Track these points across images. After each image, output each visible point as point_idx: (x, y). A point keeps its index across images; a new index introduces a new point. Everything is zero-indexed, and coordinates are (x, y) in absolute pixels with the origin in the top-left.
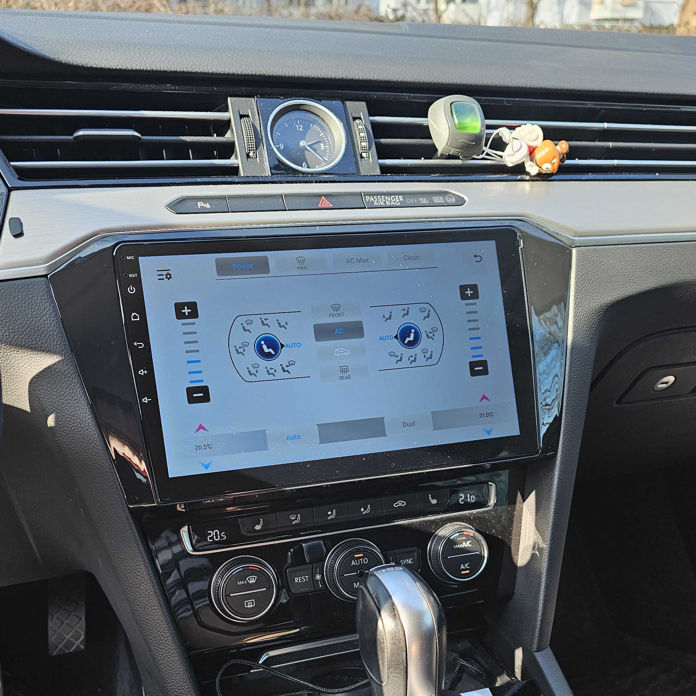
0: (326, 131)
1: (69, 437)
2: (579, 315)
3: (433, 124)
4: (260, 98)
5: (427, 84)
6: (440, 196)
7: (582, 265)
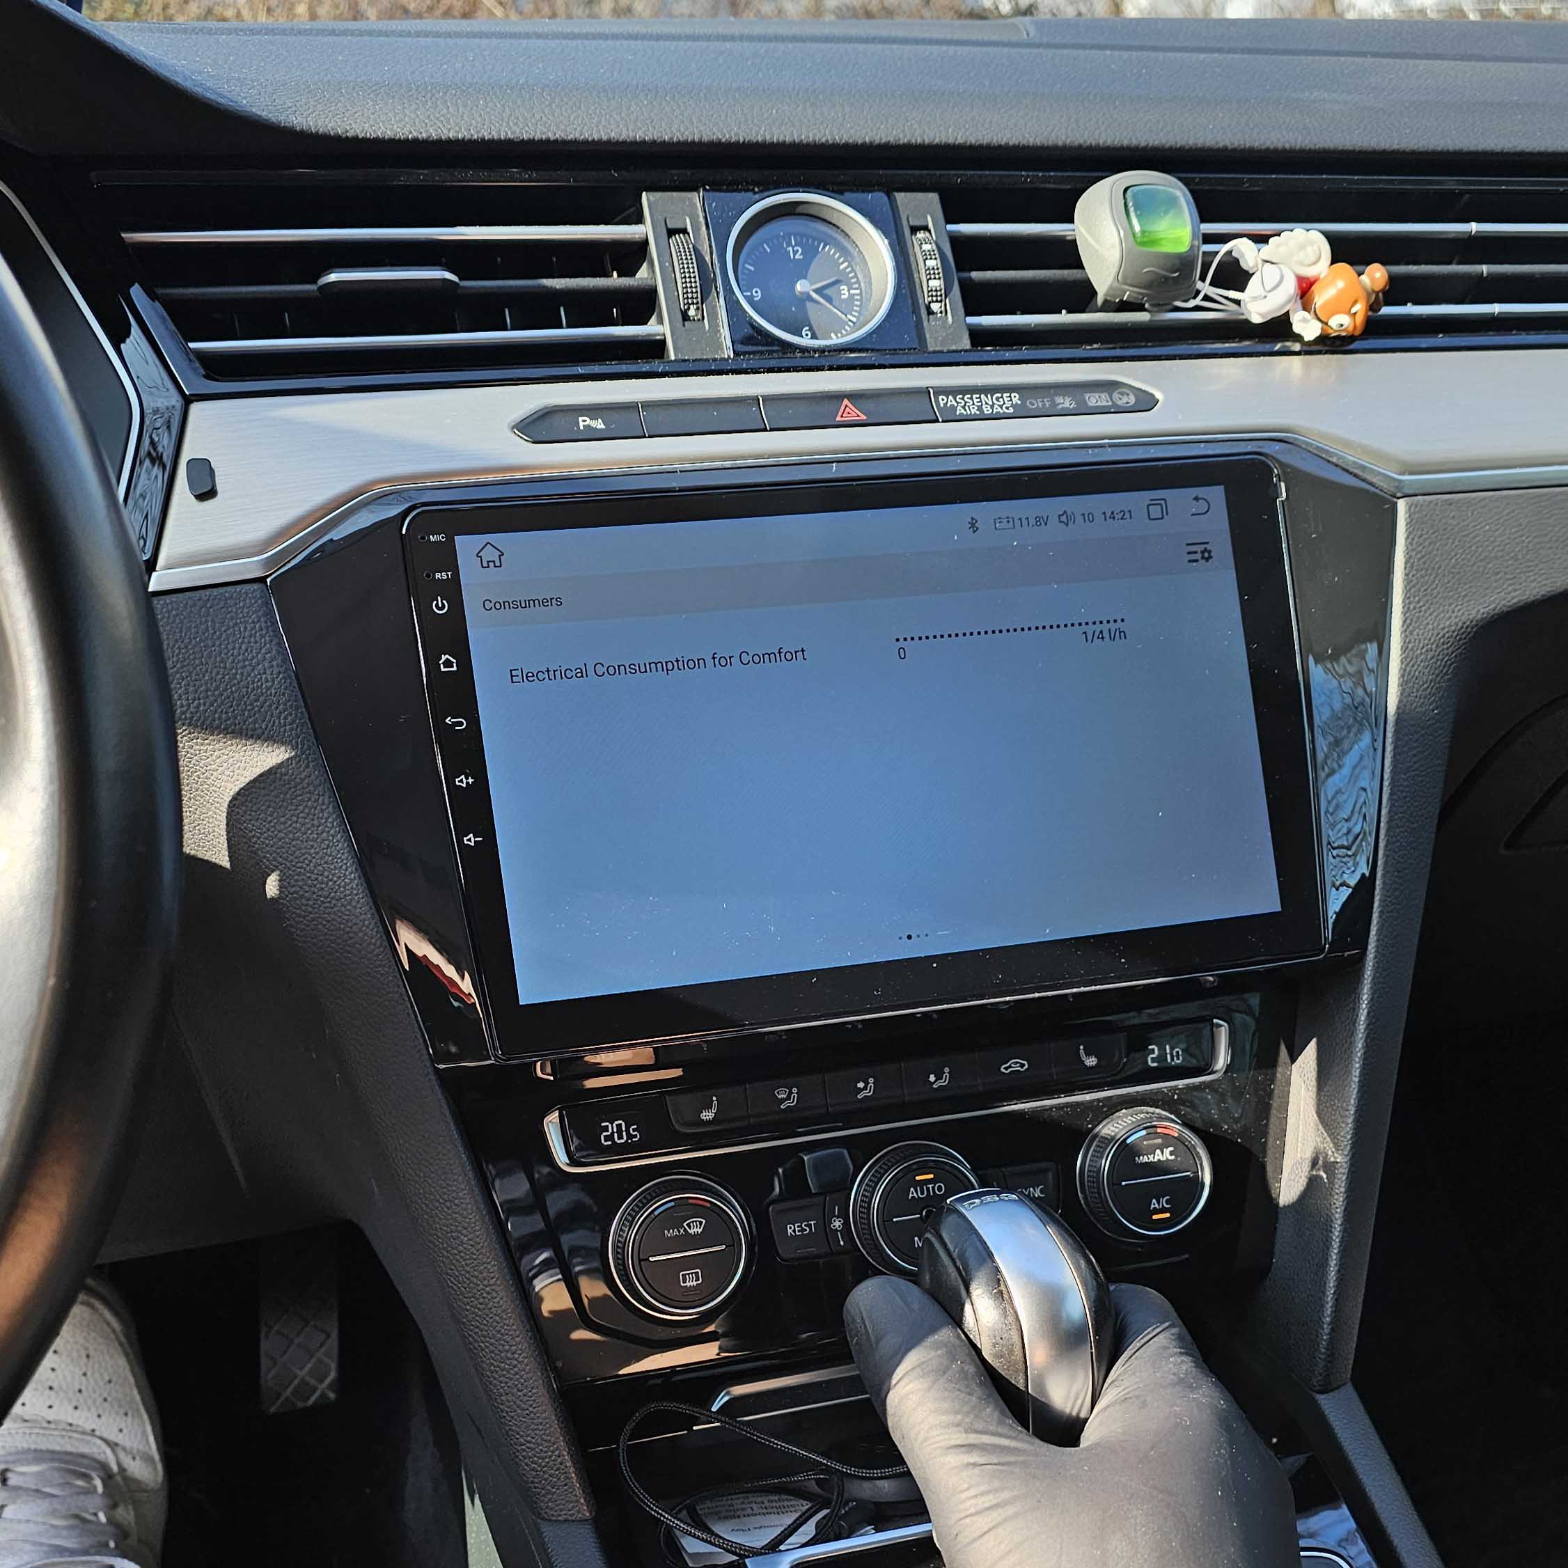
0: (853, 258)
1: (313, 920)
2: (1412, 649)
3: (1087, 236)
4: (711, 194)
5: (1072, 148)
6: (1102, 392)
7: (1420, 537)
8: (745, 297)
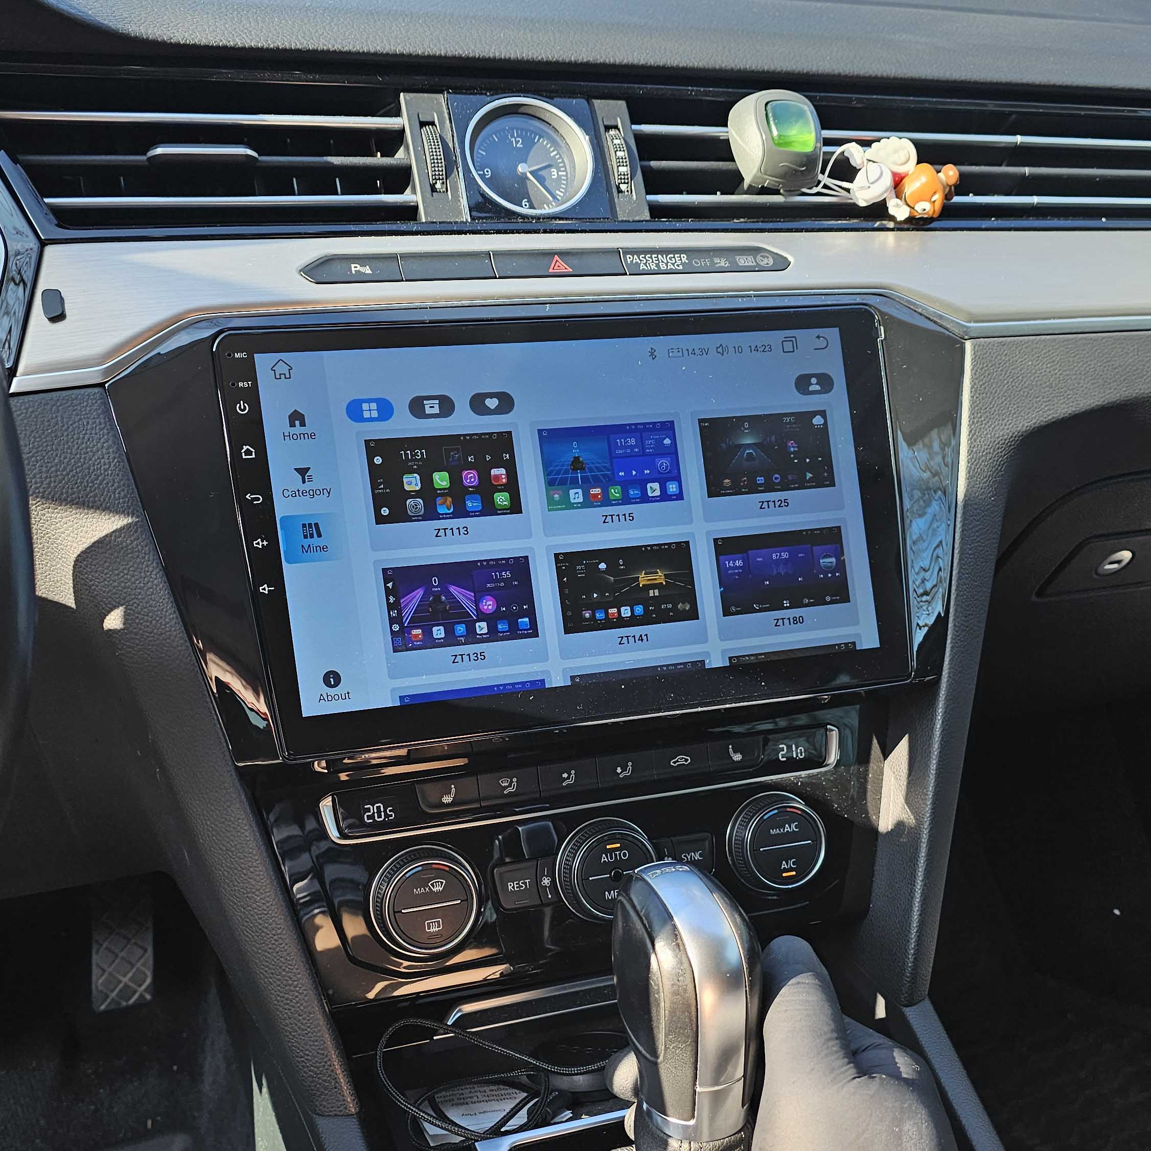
0: (561, 147)
2: (976, 451)
3: (738, 139)
4: (452, 95)
5: (726, 71)
6: (749, 255)
7: (982, 369)
8: (479, 175)
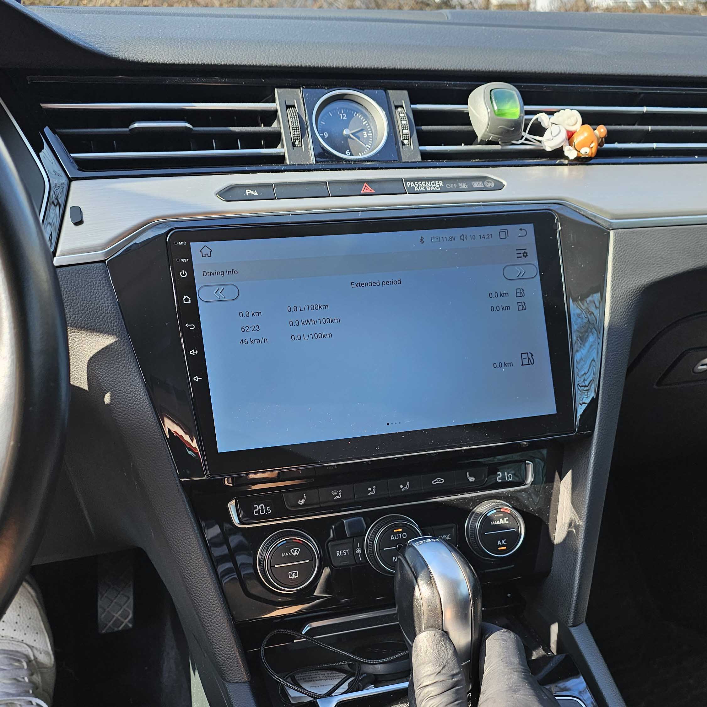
0: (369, 119)
1: (126, 414)
2: (615, 297)
3: (473, 111)
4: (305, 89)
5: (467, 71)
6: (480, 181)
7: (620, 247)
8: (321, 136)
